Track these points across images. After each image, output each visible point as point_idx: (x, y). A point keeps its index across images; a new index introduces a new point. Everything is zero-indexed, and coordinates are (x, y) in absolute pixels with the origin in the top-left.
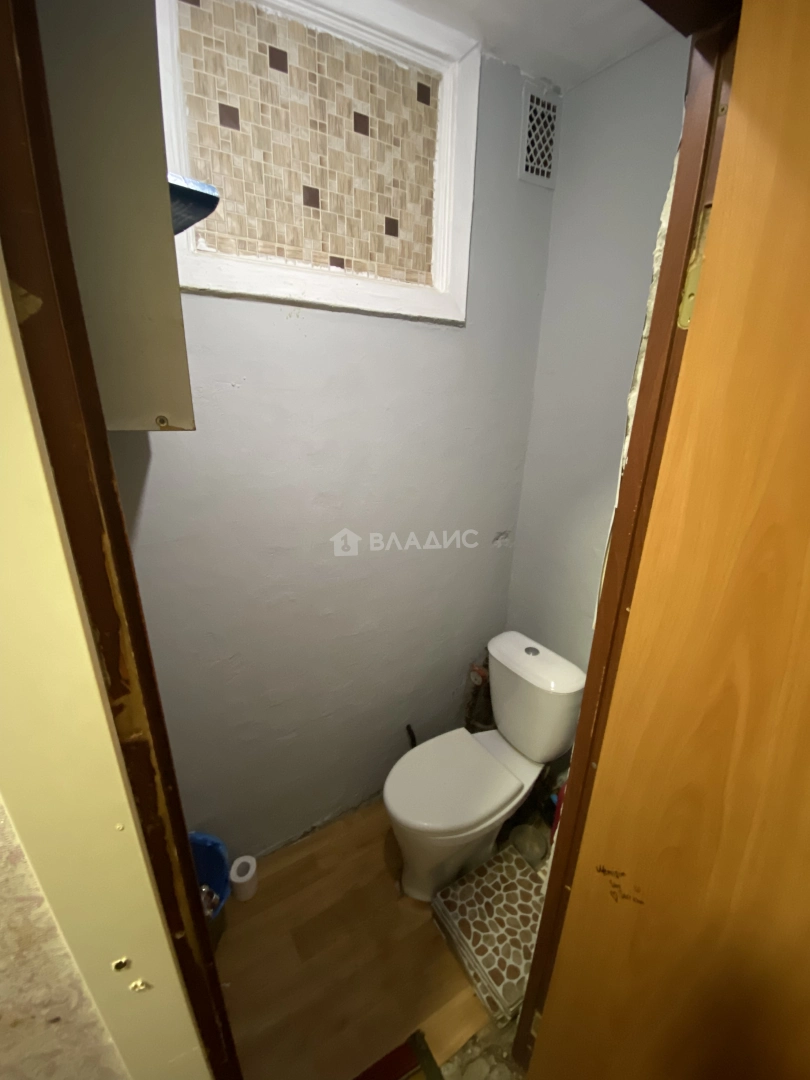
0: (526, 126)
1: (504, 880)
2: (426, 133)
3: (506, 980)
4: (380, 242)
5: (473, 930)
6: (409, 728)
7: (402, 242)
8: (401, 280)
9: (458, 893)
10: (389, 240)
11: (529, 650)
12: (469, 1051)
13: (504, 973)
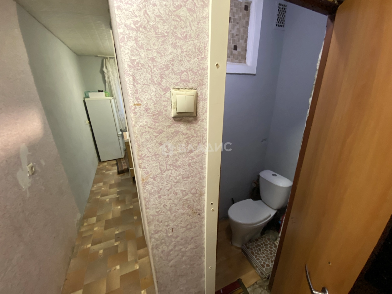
0: (277, 12)
1: (264, 243)
2: (246, 19)
3: (266, 267)
4: (232, 52)
5: (255, 254)
6: (232, 199)
7: (238, 52)
8: (237, 63)
9: (250, 245)
10: (235, 52)
11: (273, 175)
12: (255, 286)
13: (265, 265)
